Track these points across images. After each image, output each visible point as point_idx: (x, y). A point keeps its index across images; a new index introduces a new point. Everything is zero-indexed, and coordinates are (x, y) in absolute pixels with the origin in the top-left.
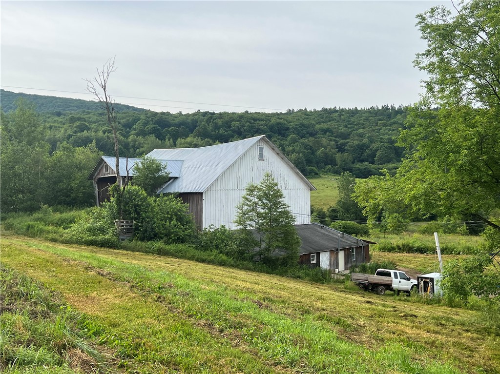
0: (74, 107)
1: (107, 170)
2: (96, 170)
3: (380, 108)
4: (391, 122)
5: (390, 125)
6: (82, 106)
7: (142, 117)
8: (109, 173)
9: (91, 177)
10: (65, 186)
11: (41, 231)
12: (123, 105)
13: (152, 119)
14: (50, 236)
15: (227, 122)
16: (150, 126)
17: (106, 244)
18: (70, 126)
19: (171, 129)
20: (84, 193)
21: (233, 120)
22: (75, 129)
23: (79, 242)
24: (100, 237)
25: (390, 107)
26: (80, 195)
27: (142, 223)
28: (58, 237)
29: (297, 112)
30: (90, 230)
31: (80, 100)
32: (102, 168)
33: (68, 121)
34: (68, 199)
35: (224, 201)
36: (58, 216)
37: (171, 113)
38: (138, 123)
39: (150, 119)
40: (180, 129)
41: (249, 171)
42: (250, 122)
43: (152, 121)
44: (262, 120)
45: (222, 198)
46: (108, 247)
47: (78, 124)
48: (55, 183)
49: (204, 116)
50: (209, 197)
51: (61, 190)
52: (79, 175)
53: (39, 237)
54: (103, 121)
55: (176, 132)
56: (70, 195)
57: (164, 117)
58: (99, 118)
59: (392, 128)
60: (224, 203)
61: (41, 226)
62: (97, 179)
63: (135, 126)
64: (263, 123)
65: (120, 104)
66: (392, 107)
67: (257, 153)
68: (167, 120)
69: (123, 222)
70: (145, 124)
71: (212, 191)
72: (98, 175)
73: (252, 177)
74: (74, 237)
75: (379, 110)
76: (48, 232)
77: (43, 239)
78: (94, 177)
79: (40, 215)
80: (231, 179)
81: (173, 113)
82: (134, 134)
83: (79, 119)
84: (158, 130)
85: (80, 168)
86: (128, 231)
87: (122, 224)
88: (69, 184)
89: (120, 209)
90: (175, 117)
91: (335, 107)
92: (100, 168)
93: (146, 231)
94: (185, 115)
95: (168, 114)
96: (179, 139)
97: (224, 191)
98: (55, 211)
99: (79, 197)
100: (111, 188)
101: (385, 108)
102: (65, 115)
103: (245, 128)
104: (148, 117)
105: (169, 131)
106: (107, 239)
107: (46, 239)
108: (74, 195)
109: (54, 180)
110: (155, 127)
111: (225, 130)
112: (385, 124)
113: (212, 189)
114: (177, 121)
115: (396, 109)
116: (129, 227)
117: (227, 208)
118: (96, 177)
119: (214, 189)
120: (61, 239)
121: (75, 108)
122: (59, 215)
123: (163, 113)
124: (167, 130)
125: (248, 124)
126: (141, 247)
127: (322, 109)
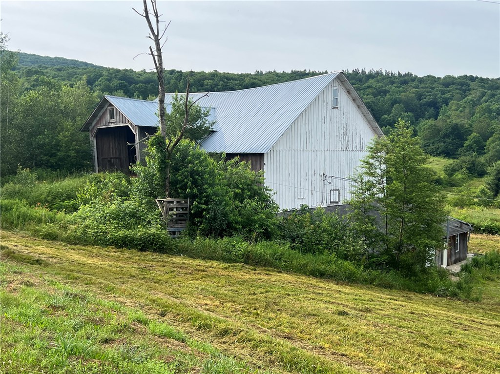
0: (28, 62)
1: (112, 117)
2: (94, 116)
3: (351, 72)
4: (365, 86)
5: (364, 89)
6: (37, 61)
7: (104, 73)
8: (116, 122)
9: (86, 128)
10: (47, 140)
11: (25, 219)
12: (81, 62)
13: (115, 75)
14: (45, 228)
15: (199, 81)
16: (116, 82)
17: (152, 244)
18: (27, 79)
19: (139, 86)
20: (77, 151)
21: (206, 79)
22: (33, 83)
23: (102, 241)
24: (139, 232)
25: (360, 71)
26: (72, 154)
27: (206, 203)
28: (59, 232)
29: (265, 74)
30: (117, 216)
31: (34, 55)
32: (104, 114)
33: (24, 74)
34: (52, 160)
35: (290, 166)
36: (45, 187)
37: (134, 70)
38: (100, 79)
39: (114, 75)
40: (149, 86)
41: (320, 123)
42: (223, 81)
43: (116, 78)
44: (236, 80)
45: (287, 162)
46: (155, 251)
47: (35, 78)
48: (32, 135)
49: (171, 74)
50: (272, 161)
51: (41, 147)
52: (68, 123)
53: (21, 229)
54: (62, 77)
55: (145, 89)
56: (55, 153)
57: (128, 74)
58: (57, 73)
59: (366, 93)
60: (290, 169)
61: (24, 209)
62: (95, 130)
63: (97, 82)
64: (237, 82)
65: (78, 61)
66: (363, 72)
67: (330, 97)
68: (132, 77)
69: (172, 202)
70: (109, 80)
71: (275, 151)
72: (97, 123)
73: (323, 133)
74: (90, 232)
75: (351, 74)
76: (40, 221)
77: (29, 233)
78: (91, 128)
79: (18, 187)
80: (299, 135)
81: (137, 71)
82: (99, 90)
83: (36, 72)
84: (125, 86)
85: (66, 113)
86: (180, 218)
87: (171, 205)
88: (53, 137)
89: (165, 179)
90: (140, 74)
91: (305, 70)
92: (101, 114)
93: (214, 219)
94: (150, 73)
95: (131, 71)
96: (150, 97)
97: (290, 152)
98: (40, 178)
99: (69, 156)
100: (150, 140)
101: (356, 73)
102: (19, 69)
103: (219, 87)
104: (111, 74)
105: (137, 88)
106: (154, 235)
107: (36, 233)
108: (63, 153)
109: (30, 130)
110: (121, 83)
111: (197, 88)
112: (359, 89)
113: (275, 149)
114: (142, 78)
115: (367, 74)
116: (181, 211)
117: (293, 176)
118: (94, 127)
119: (278, 149)
120: (64, 235)
121: (30, 64)
122: (47, 185)
123: (126, 70)
124: (134, 87)
125: (221, 83)
126: (215, 251)
127: (292, 71)
